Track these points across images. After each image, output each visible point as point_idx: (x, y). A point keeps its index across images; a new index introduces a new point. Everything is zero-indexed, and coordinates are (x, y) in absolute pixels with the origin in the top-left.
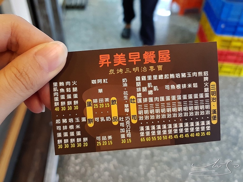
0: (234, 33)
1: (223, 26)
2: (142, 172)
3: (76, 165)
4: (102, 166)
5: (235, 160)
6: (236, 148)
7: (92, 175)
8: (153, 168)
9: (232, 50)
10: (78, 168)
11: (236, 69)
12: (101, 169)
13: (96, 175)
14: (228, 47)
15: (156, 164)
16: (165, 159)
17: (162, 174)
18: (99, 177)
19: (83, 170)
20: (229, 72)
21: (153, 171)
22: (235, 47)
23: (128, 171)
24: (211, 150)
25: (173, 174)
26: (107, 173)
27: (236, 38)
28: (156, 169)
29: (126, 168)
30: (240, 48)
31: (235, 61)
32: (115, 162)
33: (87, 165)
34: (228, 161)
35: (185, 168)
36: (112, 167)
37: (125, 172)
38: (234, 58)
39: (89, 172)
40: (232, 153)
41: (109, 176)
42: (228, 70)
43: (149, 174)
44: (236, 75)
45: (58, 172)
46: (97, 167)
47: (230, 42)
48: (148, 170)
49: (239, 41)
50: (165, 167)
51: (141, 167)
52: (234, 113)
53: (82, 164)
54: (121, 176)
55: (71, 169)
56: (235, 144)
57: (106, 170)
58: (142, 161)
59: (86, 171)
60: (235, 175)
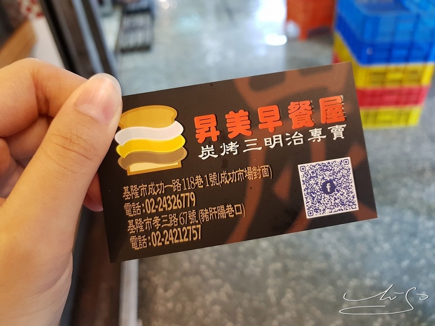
0: (389, 59)
1: (369, 51)
2: (273, 299)
3: (167, 300)
4: (209, 298)
5: (417, 260)
6: (416, 242)
7: (194, 313)
8: (289, 290)
9: (390, 86)
10: (170, 305)
11: (400, 115)
12: (208, 303)
13: (200, 313)
14: (383, 82)
15: (293, 283)
16: (306, 273)
17: (305, 298)
18: (206, 315)
19: (179, 307)
20: (390, 122)
21: (289, 295)
22: (394, 81)
23: (251, 300)
24: (377, 250)
25: (321, 295)
26: (217, 308)
27: (392, 66)
28: (294, 291)
29: (247, 295)
30: (400, 81)
31: (397, 103)
32: (227, 288)
33: (184, 298)
34: (405, 263)
35: (340, 283)
36: (223, 296)
37: (245, 303)
38: (393, 98)
39: (189, 309)
40: (411, 250)
41: (222, 312)
42: (388, 118)
43: (284, 301)
44: (401, 125)
45: (140, 315)
46: (200, 299)
47: (384, 74)
48: (281, 294)
49: (397, 70)
50: (309, 286)
51: (271, 292)
52: (405, 185)
53: (176, 298)
54: (239, 310)
55: (160, 308)
56: (414, 235)
57: (214, 303)
58: (271, 281)
59: (184, 308)
60: (421, 285)
